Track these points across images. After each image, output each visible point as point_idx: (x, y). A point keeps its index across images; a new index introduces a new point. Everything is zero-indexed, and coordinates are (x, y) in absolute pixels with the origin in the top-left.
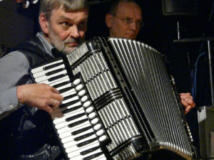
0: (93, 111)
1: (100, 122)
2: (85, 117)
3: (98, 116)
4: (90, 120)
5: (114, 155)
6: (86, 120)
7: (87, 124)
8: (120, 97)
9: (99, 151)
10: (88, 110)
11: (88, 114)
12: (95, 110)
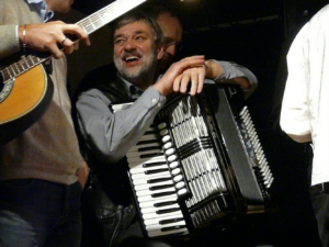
0: (176, 160)
1: (182, 173)
2: (165, 166)
3: (180, 166)
4: (171, 170)
5: (192, 212)
6: (166, 170)
7: (166, 174)
8: (210, 147)
9: (177, 206)
10: (171, 158)
11: (169, 163)
12: (179, 159)
